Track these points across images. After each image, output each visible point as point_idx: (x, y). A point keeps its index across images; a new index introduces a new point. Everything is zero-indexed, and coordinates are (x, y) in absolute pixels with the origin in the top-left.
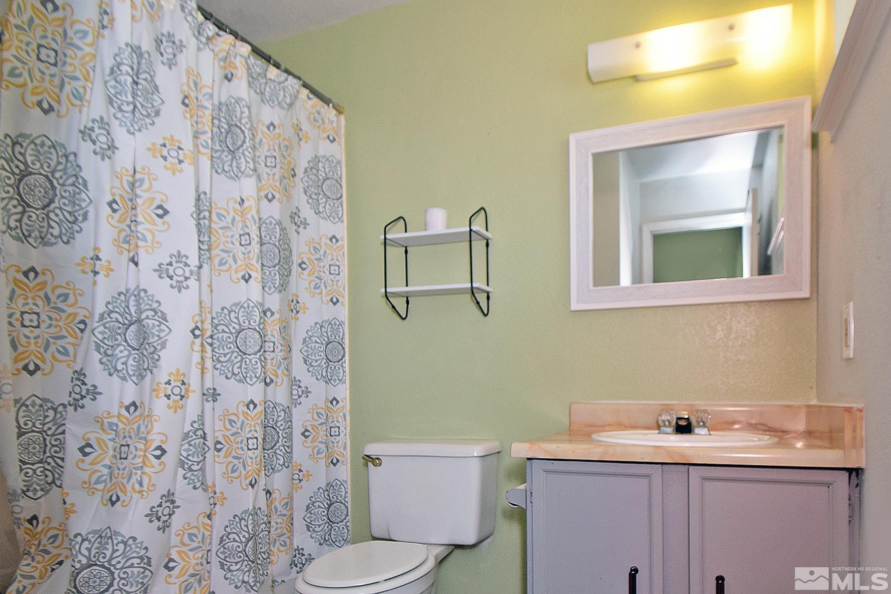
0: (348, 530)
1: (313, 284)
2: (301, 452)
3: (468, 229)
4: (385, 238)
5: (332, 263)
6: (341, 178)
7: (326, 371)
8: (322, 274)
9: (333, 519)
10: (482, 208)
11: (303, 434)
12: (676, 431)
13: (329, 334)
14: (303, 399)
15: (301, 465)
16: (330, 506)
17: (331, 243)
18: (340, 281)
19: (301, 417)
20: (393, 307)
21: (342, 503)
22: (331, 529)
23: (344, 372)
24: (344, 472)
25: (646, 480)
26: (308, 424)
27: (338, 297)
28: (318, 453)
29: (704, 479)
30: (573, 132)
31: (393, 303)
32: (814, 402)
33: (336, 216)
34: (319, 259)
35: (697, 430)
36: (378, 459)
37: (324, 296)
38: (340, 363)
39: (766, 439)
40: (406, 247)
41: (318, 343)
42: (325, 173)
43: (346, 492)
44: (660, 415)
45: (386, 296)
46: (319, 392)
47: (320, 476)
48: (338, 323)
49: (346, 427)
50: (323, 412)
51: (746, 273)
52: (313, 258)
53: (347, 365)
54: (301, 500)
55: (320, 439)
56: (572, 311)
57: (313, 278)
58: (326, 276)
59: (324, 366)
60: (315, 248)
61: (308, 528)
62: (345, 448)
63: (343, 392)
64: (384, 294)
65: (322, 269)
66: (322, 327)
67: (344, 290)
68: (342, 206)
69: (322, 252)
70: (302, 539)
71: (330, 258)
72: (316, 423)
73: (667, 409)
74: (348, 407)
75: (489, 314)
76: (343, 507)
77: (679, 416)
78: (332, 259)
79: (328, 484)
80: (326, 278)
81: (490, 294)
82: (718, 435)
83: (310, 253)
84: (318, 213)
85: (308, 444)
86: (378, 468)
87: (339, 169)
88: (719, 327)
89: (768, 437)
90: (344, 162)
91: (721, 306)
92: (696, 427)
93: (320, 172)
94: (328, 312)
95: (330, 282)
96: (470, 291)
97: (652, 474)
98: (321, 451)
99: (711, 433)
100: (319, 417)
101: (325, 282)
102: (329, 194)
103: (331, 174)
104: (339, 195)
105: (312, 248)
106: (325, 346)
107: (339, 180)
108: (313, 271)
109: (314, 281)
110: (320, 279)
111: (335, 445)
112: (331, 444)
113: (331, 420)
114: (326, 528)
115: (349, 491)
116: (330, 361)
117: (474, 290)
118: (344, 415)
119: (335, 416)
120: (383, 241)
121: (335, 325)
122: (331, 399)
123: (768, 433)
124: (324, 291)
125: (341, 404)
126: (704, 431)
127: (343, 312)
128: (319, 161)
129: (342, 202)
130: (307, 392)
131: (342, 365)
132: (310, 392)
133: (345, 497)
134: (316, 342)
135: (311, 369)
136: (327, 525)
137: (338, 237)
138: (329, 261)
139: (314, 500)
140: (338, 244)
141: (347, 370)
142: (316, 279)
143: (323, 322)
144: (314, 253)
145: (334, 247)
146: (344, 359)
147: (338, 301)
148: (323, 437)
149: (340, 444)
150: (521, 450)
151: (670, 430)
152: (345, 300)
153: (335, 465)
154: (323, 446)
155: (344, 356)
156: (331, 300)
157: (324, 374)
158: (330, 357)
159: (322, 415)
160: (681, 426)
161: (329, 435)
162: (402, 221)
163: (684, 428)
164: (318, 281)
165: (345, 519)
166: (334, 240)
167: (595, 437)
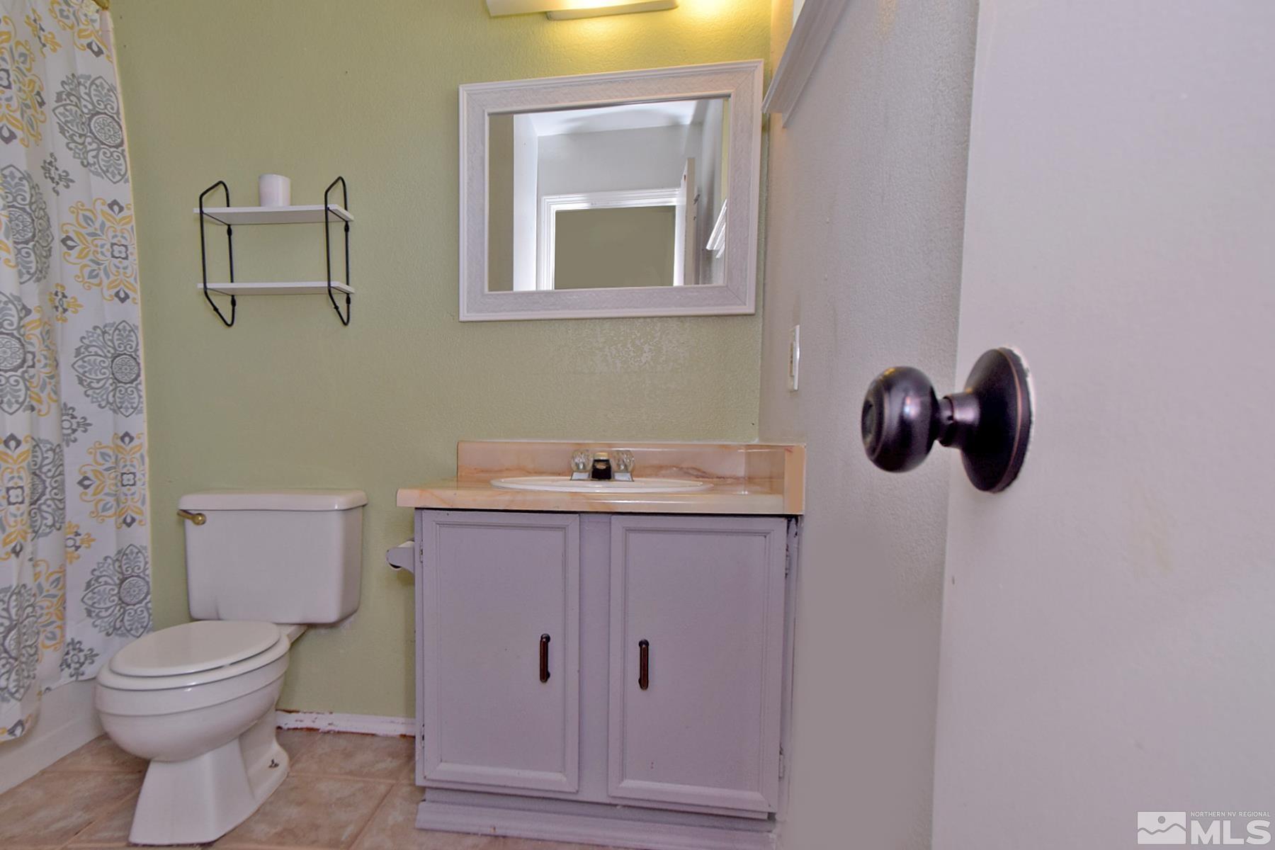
0: (150, 615)
1: (87, 270)
2: (77, 507)
3: (324, 208)
4: (202, 212)
5: (115, 241)
6: (118, 113)
7: (114, 396)
8: (100, 256)
9: (127, 600)
10: (340, 178)
11: (80, 483)
12: (593, 477)
13: (117, 343)
14: (79, 434)
15: (78, 526)
16: (122, 581)
17: (112, 213)
18: (130, 268)
19: (77, 460)
20: (216, 309)
21: (138, 576)
22: (124, 613)
23: (140, 397)
24: (142, 535)
25: (560, 534)
26: (88, 469)
27: (127, 291)
28: (104, 509)
29: (629, 530)
30: (463, 83)
31: (215, 304)
32: (756, 441)
33: (116, 172)
34: (93, 235)
35: (618, 476)
36: (200, 514)
37: (105, 289)
38: (134, 385)
39: (698, 485)
40: (229, 226)
41: (101, 356)
42: (92, 103)
43: (146, 563)
44: (573, 458)
45: (206, 294)
46: (104, 425)
47: (107, 541)
48: (128, 328)
49: (144, 472)
50: (111, 453)
51: (678, 280)
52: (84, 231)
53: (142, 387)
54: (78, 576)
55: (107, 490)
56: (461, 322)
57: (86, 261)
58: (107, 261)
59: (111, 388)
60: (86, 218)
61: (89, 613)
62: (143, 503)
63: (139, 425)
64: (203, 291)
65: (99, 250)
66: (104, 333)
67: (136, 282)
68: (124, 157)
69: (97, 225)
70: (80, 629)
71: (111, 234)
72: (100, 468)
73: (580, 449)
74: (146, 445)
75: (350, 324)
76: (141, 583)
77: (597, 458)
78: (115, 236)
79: (119, 552)
80: (107, 263)
81: (351, 296)
82: (641, 482)
83: (80, 225)
84: (86, 165)
85: (89, 498)
86: (202, 526)
87: (114, 99)
88: (646, 347)
89: (701, 483)
90: (119, 89)
91: (648, 320)
92: (617, 472)
93: (84, 102)
94: (113, 312)
95: (114, 269)
96: (327, 292)
97: (568, 526)
98: (108, 506)
99: (634, 479)
100: (104, 459)
101: (105, 269)
102: (101, 137)
103: (102, 107)
104: (119, 140)
105: (81, 217)
106: (110, 360)
107: (115, 116)
108: (85, 252)
109: (89, 266)
110: (98, 264)
111: (129, 497)
112: (123, 498)
113: (121, 464)
114: (116, 611)
115: (149, 560)
116: (120, 382)
117: (333, 291)
118: (142, 457)
119: (128, 458)
120: (199, 216)
121: (123, 330)
122: (121, 435)
123: (701, 479)
124: (106, 282)
125: (136, 442)
126: (627, 476)
127: (134, 313)
128: (79, 83)
129: (123, 150)
130: (85, 425)
131: (136, 388)
132: (90, 425)
133: (145, 570)
134: (97, 354)
135: (90, 392)
136: (118, 608)
137: (121, 204)
138: (110, 238)
139: (99, 574)
140: (122, 214)
141: (143, 394)
142: (91, 264)
143: (105, 326)
144: (85, 225)
145: (118, 218)
146: (139, 379)
147: (127, 296)
148: (112, 487)
149: (137, 497)
150: (410, 498)
151: (585, 476)
152: (136, 295)
153: (129, 525)
154: (111, 500)
155: (138, 375)
156: (117, 295)
157: (111, 400)
158: (119, 376)
159: (110, 456)
160: (598, 469)
161: (119, 484)
162: (222, 187)
163: (602, 473)
164: (95, 267)
165: (145, 598)
166: (116, 208)
167: (495, 483)
